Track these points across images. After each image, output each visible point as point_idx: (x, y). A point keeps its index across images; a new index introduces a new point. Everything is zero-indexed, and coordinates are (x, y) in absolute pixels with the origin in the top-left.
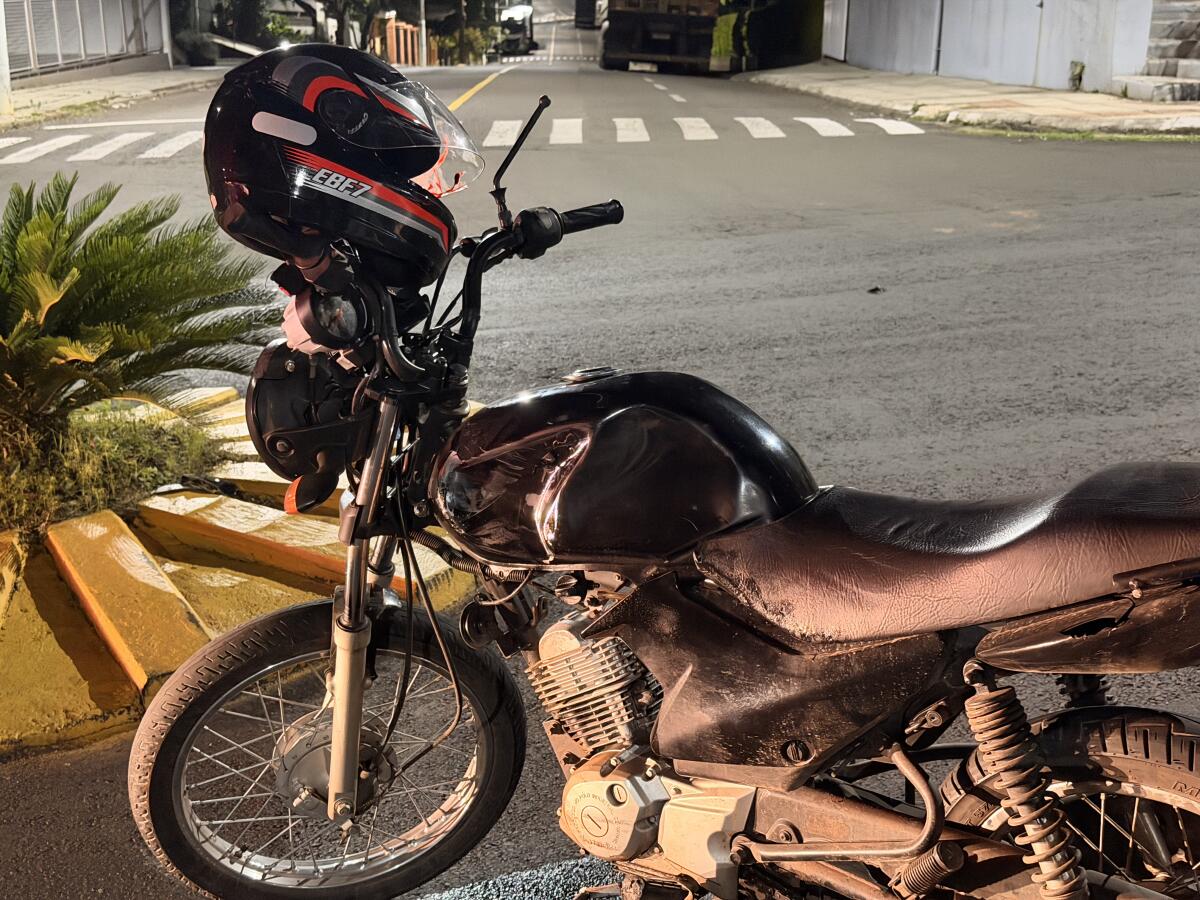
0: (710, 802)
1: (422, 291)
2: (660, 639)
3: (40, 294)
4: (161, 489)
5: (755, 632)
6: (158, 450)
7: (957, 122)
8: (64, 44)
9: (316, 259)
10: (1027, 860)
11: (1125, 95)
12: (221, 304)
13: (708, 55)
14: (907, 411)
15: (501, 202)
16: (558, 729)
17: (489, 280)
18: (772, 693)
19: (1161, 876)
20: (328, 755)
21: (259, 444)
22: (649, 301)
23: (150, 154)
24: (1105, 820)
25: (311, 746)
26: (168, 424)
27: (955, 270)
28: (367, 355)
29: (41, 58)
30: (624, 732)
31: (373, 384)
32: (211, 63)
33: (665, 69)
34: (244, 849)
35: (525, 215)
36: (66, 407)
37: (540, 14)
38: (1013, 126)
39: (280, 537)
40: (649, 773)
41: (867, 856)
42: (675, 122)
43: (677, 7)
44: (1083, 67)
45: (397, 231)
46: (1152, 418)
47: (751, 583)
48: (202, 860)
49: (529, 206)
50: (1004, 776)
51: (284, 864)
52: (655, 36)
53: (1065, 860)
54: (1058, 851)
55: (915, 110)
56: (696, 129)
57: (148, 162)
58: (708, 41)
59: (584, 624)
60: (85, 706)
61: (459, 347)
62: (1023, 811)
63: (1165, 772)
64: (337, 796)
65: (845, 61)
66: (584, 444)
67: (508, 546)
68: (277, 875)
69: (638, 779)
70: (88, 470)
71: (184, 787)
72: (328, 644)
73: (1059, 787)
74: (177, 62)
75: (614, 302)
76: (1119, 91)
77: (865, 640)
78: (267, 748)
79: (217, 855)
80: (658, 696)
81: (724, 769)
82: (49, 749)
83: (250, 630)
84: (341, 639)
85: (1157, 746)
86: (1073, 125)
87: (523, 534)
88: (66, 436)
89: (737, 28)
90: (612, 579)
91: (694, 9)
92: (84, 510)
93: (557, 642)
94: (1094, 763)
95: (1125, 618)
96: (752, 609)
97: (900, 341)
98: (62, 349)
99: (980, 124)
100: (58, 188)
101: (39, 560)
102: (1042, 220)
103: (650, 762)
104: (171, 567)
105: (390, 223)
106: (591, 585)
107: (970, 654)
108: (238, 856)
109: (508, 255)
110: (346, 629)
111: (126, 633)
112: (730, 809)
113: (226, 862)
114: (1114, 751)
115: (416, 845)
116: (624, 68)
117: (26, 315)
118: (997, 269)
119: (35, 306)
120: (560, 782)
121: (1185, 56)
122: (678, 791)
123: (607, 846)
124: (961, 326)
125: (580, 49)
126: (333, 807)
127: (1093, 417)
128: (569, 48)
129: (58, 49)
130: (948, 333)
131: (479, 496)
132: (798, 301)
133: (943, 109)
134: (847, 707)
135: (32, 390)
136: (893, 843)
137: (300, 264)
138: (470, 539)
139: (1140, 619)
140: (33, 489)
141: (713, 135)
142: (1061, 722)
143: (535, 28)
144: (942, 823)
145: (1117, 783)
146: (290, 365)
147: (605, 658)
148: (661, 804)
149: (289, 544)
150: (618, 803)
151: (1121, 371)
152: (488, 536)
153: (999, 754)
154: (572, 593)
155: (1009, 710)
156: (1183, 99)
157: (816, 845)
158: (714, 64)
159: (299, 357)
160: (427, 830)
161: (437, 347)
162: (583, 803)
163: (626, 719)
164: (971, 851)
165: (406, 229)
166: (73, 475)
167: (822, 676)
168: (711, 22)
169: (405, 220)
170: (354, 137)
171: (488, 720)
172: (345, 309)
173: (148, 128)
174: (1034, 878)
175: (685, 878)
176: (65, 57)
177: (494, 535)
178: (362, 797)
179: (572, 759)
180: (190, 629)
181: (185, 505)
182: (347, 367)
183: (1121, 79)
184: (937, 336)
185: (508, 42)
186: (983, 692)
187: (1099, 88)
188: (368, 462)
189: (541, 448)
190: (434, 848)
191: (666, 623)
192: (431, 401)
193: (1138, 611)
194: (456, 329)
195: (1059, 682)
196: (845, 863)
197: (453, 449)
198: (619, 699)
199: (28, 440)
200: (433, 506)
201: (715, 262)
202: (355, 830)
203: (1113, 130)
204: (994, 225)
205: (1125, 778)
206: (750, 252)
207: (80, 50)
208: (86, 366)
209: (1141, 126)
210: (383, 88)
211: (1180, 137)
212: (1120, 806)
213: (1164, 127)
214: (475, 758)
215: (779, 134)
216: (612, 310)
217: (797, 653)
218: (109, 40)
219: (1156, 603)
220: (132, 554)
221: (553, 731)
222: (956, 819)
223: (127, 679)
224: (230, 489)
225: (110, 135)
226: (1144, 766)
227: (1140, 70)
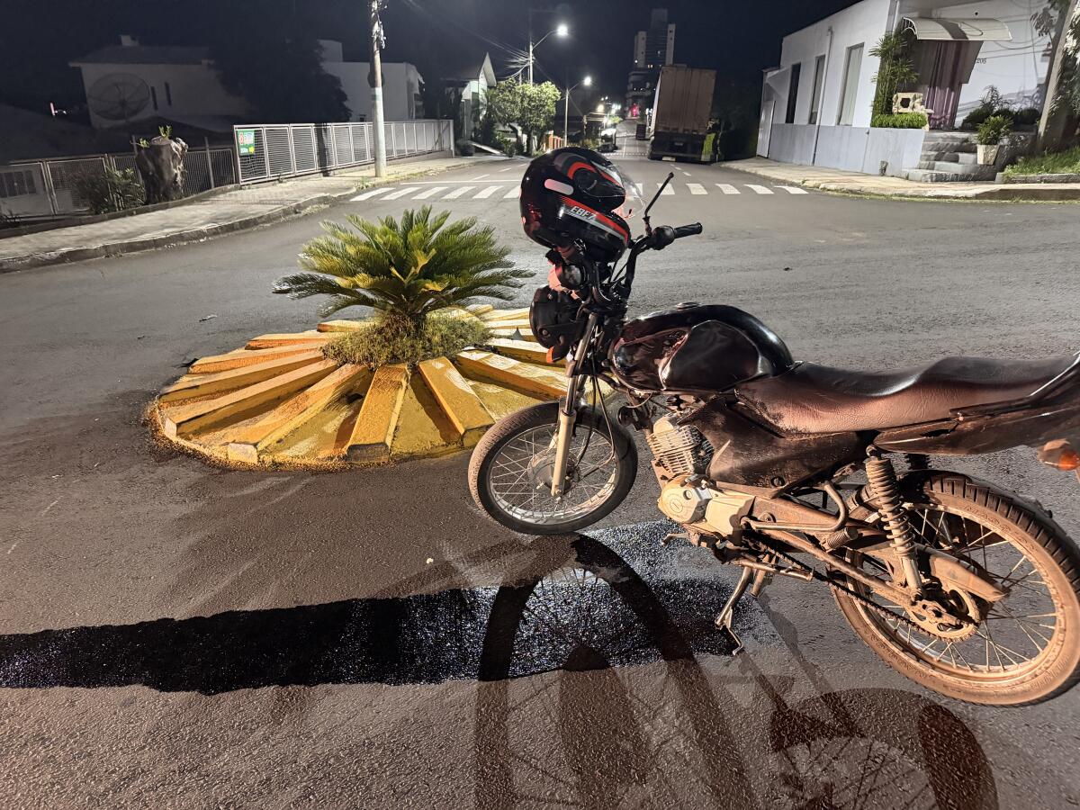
0: (733, 501)
1: (609, 264)
2: (716, 428)
3: (418, 260)
4: (466, 349)
5: (762, 427)
6: (464, 332)
7: (824, 189)
8: (409, 145)
9: (567, 249)
10: (889, 537)
11: (907, 178)
12: (492, 266)
13: (701, 154)
14: (805, 327)
15: (647, 223)
16: (660, 464)
17: (640, 258)
18: (770, 455)
19: (947, 548)
20: (553, 469)
21: (535, 330)
22: (677, 271)
23: (447, 197)
24: (926, 523)
25: (545, 464)
26: (466, 320)
27: (826, 260)
28: (585, 293)
29: (398, 151)
30: (691, 468)
31: (586, 306)
32: (471, 155)
33: (679, 160)
34: (514, 505)
35: (658, 229)
36: (426, 310)
37: (620, 133)
38: (852, 191)
39: (517, 373)
40: (703, 487)
41: (809, 530)
42: (688, 187)
43: (688, 130)
44: (887, 164)
45: (606, 235)
46: (926, 336)
47: (762, 405)
48: (497, 509)
49: (660, 225)
50: (881, 499)
51: (530, 513)
52: (676, 144)
53: (907, 538)
54: (905, 534)
55: (803, 182)
56: (697, 189)
57: (446, 200)
58: (702, 147)
59: (676, 419)
60: (439, 441)
61: (625, 290)
62: (889, 515)
63: (961, 501)
64: (556, 486)
65: (767, 158)
66: (687, 336)
67: (645, 382)
68: (528, 517)
69: (698, 489)
70: (436, 339)
71: (491, 477)
72: (556, 421)
73: (907, 505)
74: (456, 154)
75: (661, 272)
76: (904, 176)
77: (818, 433)
78: (525, 464)
79: (503, 507)
80: (711, 453)
81: (741, 487)
82: (424, 457)
83: (522, 413)
84: (563, 419)
85: (958, 489)
86: (882, 192)
87: (652, 376)
88: (426, 323)
89: (715, 141)
90: (691, 399)
91: (695, 131)
92: (434, 356)
93: (662, 426)
94: (926, 496)
95: (953, 430)
96: (762, 416)
97: (800, 294)
98: (427, 285)
99: (835, 190)
100: (424, 212)
101: (416, 377)
102: (868, 238)
103: (704, 482)
104: (471, 383)
105: (603, 232)
106: (682, 401)
107: (871, 442)
108: (511, 508)
109: (648, 248)
110: (566, 414)
111: (455, 410)
112: (742, 505)
113: (506, 510)
114: (936, 490)
115: (586, 510)
116: (659, 159)
117: (413, 269)
118: (847, 261)
119: (416, 265)
120: (659, 491)
121: (939, 160)
122: (717, 496)
123: (682, 517)
124: (830, 288)
125: (638, 150)
126: (554, 491)
127: (897, 334)
128: (632, 149)
129: (405, 148)
130: (823, 291)
131: (632, 359)
132: (749, 273)
133: (818, 182)
134: (807, 464)
135: (412, 302)
136: (822, 526)
137: (560, 250)
138: (628, 379)
139: (962, 431)
140: (412, 346)
141: (705, 193)
142: (909, 477)
143: (617, 139)
144: (847, 518)
145: (936, 505)
146: (550, 296)
147: (685, 435)
148: (708, 500)
149: (522, 375)
150: (688, 499)
151: (910, 312)
152: (636, 377)
153: (882, 489)
154: (674, 404)
155: (888, 469)
156: (937, 181)
157: (784, 524)
158: (703, 158)
159: (555, 292)
160: (590, 504)
161: (614, 290)
162: (672, 497)
163: (693, 462)
164: (860, 531)
165: (611, 235)
166: (429, 340)
167: (795, 449)
168: (703, 138)
169: (610, 231)
170: (591, 191)
171: (622, 459)
172: (576, 271)
173: (447, 184)
174: (891, 545)
175: (717, 533)
176: (408, 151)
177: (639, 376)
178: (566, 487)
179: (664, 478)
180: (481, 410)
181: (476, 356)
182: (575, 298)
183: (906, 171)
184: (819, 292)
185: (604, 146)
186: (875, 461)
187: (895, 175)
188: (581, 341)
189: (664, 339)
190: (593, 512)
191: (719, 420)
192: (610, 315)
193: (960, 427)
194: (623, 282)
195: (906, 457)
196: (797, 533)
197: (622, 336)
198: (689, 453)
199: (410, 324)
200: (611, 363)
201: (708, 254)
202: (562, 501)
203: (901, 195)
204: (845, 240)
205: (940, 503)
206: (724, 249)
207: (415, 148)
208: (436, 292)
209: (916, 194)
210: (604, 168)
211: (936, 200)
212: (934, 515)
213: (929, 194)
214: (614, 475)
215: (737, 192)
216: (660, 275)
217: (781, 437)
218: (427, 144)
219: (969, 423)
220: (454, 375)
221: (656, 465)
222: (851, 516)
223: (456, 431)
224: (495, 350)
225: (430, 188)
226: (951, 498)
227: (916, 165)
